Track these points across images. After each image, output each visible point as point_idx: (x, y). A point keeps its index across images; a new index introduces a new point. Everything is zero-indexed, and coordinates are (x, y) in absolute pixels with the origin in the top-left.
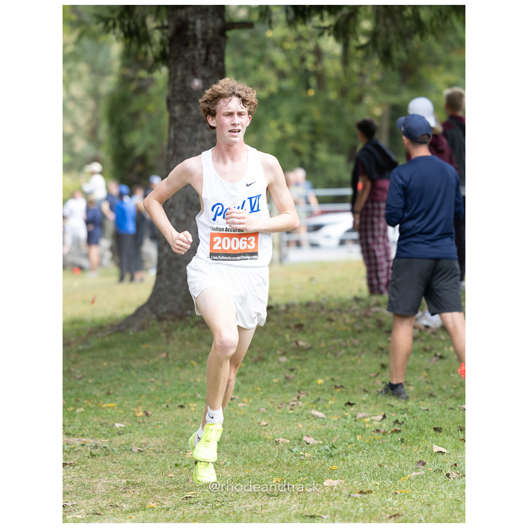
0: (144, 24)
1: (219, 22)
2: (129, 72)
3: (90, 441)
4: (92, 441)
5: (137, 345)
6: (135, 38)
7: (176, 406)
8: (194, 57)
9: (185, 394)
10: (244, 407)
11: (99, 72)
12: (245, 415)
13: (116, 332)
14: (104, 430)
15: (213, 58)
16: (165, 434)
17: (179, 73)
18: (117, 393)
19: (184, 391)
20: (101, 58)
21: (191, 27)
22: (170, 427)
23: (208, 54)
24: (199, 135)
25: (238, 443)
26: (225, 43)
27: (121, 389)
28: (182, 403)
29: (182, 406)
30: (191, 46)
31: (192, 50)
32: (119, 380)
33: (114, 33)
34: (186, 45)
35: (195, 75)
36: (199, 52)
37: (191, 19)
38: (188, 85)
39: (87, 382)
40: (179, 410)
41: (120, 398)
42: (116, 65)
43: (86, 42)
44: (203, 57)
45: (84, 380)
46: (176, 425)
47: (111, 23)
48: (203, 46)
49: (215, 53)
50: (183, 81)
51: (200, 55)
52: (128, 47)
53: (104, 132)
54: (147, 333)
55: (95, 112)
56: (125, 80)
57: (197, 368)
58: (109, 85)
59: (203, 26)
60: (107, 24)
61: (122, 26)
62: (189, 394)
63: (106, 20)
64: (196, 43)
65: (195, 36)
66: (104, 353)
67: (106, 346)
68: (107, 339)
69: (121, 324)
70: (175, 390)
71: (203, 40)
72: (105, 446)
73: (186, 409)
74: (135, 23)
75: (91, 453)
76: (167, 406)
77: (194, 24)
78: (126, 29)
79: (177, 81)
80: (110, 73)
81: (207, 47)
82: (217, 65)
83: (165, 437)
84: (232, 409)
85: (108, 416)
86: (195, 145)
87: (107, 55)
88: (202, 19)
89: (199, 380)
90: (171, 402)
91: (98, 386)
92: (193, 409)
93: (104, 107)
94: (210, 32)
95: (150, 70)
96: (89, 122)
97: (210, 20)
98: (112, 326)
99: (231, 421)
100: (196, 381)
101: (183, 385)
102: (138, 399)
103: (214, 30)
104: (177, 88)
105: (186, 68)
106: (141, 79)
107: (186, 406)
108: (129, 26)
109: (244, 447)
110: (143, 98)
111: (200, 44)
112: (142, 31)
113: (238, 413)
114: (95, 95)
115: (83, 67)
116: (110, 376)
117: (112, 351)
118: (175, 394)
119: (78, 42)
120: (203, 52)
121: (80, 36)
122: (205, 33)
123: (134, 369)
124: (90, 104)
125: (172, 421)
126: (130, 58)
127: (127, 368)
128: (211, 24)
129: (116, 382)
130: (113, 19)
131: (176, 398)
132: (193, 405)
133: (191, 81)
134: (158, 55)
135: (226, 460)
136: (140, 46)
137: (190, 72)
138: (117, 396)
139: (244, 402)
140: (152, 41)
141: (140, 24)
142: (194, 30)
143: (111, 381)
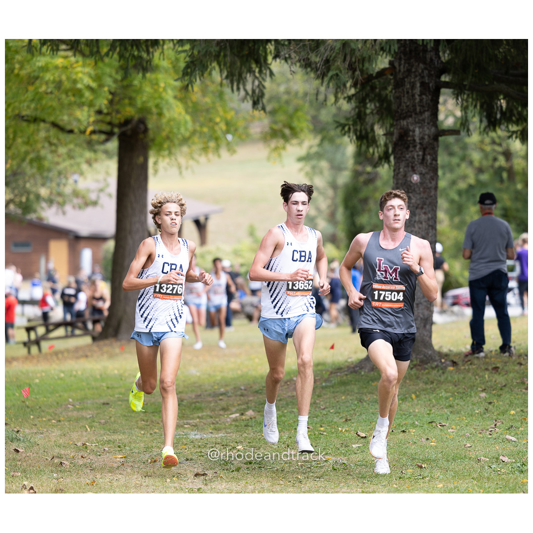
0: (372, 130)
1: (433, 129)
2: (359, 168)
3: (332, 459)
4: (334, 458)
5: (368, 382)
6: (365, 141)
7: (400, 431)
8: (413, 158)
9: (406, 422)
10: (453, 432)
11: (337, 168)
12: (453, 438)
13: (351, 372)
14: (343, 450)
15: (428, 157)
16: (391, 454)
17: (401, 170)
18: (353, 421)
19: (405, 419)
20: (338, 157)
21: (411, 133)
22: (394, 447)
23: (424, 155)
24: (417, 218)
25: (448, 461)
26: (438, 146)
27: (356, 417)
28: (404, 429)
29: (404, 431)
30: (411, 149)
31: (412, 151)
32: (354, 410)
33: (349, 137)
34: (408, 148)
35: (414, 171)
36: (417, 153)
37: (411, 128)
38: (409, 179)
39: (329, 411)
40: (402, 434)
41: (355, 424)
42: (350, 163)
43: (326, 145)
44: (421, 157)
45: (327, 410)
46: (399, 446)
47: (346, 128)
48: (420, 148)
49: (429, 154)
50: (405, 176)
51: (418, 156)
52: (359, 147)
53: (340, 214)
54: (376, 374)
55: (333, 199)
56: (356, 174)
57: (415, 401)
58: (344, 178)
59: (420, 133)
60: (343, 129)
61: (355, 131)
62: (409, 421)
63: (343, 126)
64: (415, 146)
65: (414, 140)
66: (343, 388)
67: (343, 383)
68: (345, 378)
69: (356, 366)
70: (398, 419)
71: (420, 143)
72: (344, 462)
73: (407, 433)
74: (366, 130)
75: (333, 467)
76: (393, 431)
77: (414, 131)
78: (358, 133)
79: (400, 176)
80: (346, 169)
81: (424, 149)
82: (431, 164)
83: (391, 456)
84: (443, 433)
85: (346, 439)
86: (414, 227)
87: (343, 154)
88: (420, 127)
89: (417, 411)
90: (395, 428)
91: (338, 414)
92: (412, 433)
93: (340, 195)
94: (426, 137)
95: (375, 166)
96: (329, 207)
97: (426, 128)
98: (348, 367)
99: (442, 443)
100: (414, 411)
101: (404, 414)
102: (369, 425)
103: (429, 136)
104: (400, 181)
105: (407, 166)
106: (369, 173)
107: (407, 431)
108: (361, 131)
109: (453, 464)
110: (371, 187)
111: (418, 146)
112: (370, 135)
113: (448, 437)
114: (334, 186)
115: (324, 164)
116: (347, 407)
117: (348, 387)
118: (398, 422)
119: (320, 144)
120: (421, 153)
121: (322, 140)
122: (422, 138)
123: (365, 401)
124: (330, 192)
125: (397, 443)
126: (361, 156)
127: (360, 401)
128: (427, 132)
129: (352, 412)
130: (349, 125)
131: (399, 425)
132: (413, 431)
133: (411, 176)
134: (382, 155)
135: (439, 474)
136: (368, 147)
137: (410, 169)
138: (353, 423)
139: (452, 429)
140: (378, 143)
141: (369, 130)
142: (413, 136)
143: (347, 411)
